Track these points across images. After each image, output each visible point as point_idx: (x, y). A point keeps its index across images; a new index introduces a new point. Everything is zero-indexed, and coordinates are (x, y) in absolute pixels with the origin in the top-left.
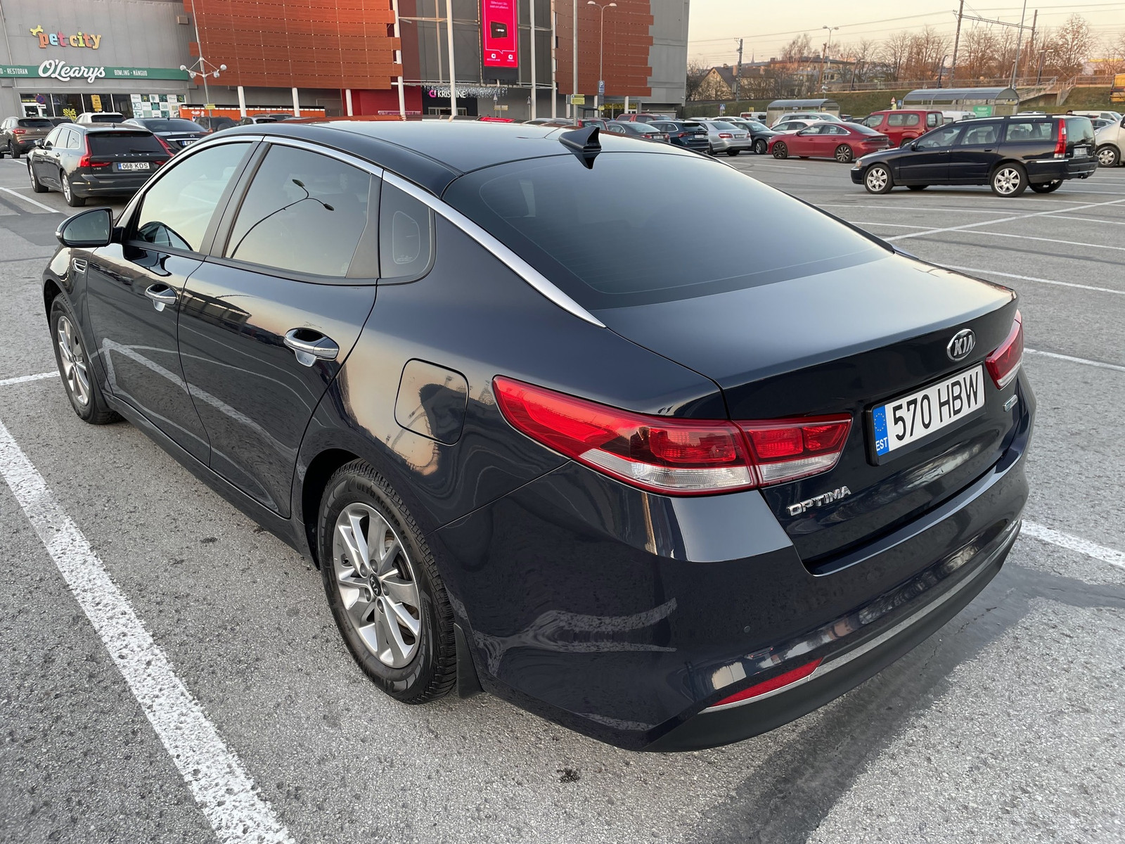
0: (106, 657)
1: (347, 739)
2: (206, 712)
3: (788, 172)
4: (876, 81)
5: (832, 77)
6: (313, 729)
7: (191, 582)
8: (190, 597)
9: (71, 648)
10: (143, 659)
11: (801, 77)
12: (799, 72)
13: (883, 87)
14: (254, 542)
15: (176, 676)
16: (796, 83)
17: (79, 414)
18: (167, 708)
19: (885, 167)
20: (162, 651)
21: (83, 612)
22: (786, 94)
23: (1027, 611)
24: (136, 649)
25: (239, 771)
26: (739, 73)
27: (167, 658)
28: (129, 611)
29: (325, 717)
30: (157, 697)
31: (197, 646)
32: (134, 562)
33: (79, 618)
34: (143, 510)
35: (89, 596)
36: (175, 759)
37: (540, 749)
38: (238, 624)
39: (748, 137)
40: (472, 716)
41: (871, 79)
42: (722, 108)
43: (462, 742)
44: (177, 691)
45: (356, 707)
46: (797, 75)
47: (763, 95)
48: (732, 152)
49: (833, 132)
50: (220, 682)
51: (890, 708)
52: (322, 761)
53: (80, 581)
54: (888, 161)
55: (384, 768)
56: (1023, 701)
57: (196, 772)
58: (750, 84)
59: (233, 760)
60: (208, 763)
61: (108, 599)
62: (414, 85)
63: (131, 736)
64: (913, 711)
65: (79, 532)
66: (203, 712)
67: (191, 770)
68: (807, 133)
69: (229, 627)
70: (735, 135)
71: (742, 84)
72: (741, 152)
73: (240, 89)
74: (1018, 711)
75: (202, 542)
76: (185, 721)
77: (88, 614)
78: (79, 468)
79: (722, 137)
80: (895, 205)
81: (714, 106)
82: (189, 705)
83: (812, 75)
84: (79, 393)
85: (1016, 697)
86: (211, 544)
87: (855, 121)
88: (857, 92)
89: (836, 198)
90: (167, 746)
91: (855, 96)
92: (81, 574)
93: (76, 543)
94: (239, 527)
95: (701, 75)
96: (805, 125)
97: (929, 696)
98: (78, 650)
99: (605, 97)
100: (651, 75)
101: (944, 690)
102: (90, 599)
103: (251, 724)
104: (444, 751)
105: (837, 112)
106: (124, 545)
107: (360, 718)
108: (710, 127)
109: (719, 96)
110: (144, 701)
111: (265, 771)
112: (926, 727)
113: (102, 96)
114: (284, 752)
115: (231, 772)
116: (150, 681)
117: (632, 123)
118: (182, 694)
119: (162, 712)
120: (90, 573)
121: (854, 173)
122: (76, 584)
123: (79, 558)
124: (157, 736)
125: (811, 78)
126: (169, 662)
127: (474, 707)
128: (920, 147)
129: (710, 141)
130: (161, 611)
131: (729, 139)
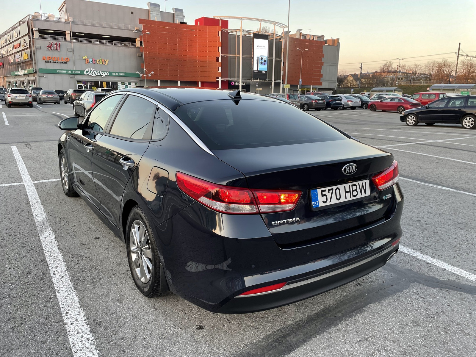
0: (48, 274)
1: (124, 308)
2: (77, 294)
3: (376, 116)
4: (421, 81)
5: (402, 79)
6: (112, 303)
7: (86, 251)
8: (84, 257)
9: (37, 270)
10: (61, 275)
11: (388, 79)
12: (387, 77)
13: (424, 83)
14: (113, 240)
15: (70, 282)
16: (386, 81)
17: (65, 193)
18: (64, 292)
19: (415, 115)
20: (68, 273)
21: (46, 259)
22: (381, 85)
23: (409, 287)
24: (60, 272)
25: (82, 314)
26: (360, 77)
27: (69, 276)
28: (61, 259)
29: (118, 300)
30: (62, 288)
31: (81, 273)
32: (68, 243)
33: (44, 260)
34: (77, 226)
35: (49, 253)
36: (61, 308)
37: (193, 317)
38: (98, 267)
39: (360, 102)
40: (171, 304)
41: (419, 80)
42: (352, 90)
43: (164, 312)
44: (69, 287)
45: (130, 297)
46: (386, 78)
47: (371, 85)
48: (353, 108)
49: (397, 101)
50: (85, 285)
51: (335, 317)
52: (112, 314)
53: (47, 248)
54: (416, 113)
55: (133, 319)
56: (392, 319)
57: (67, 313)
58: (365, 81)
59: (81, 310)
60: (72, 311)
61: (56, 255)
62: (225, 80)
63: (49, 299)
64: (344, 318)
65: (52, 232)
66: (76, 294)
67: (66, 312)
68: (385, 101)
69: (94, 268)
70: (354, 101)
71: (362, 81)
72: (357, 108)
73: (159, 81)
74: (388, 323)
75: (94, 238)
76: (69, 297)
77: (47, 259)
78: (60, 211)
79: (348, 102)
80: (417, 131)
81: (349, 90)
82: (72, 292)
83: (393, 78)
84: (66, 185)
85: (390, 317)
86: (97, 239)
87: (408, 97)
88: (412, 85)
89: (393, 127)
90: (60, 304)
91: (411, 86)
92: (49, 246)
93: (50, 236)
94: (109, 234)
95: (344, 77)
96: (385, 98)
97: (353, 314)
98: (40, 270)
99: (302, 85)
100: (322, 77)
101: (361, 312)
102: (49, 254)
103: (91, 299)
104: (157, 315)
105: (401, 93)
106: (67, 238)
107: (131, 301)
108: (343, 98)
109: (352, 86)
110: (57, 289)
111: (91, 315)
112: (347, 324)
113: (107, 82)
114: (99, 310)
115: (79, 314)
116: (61, 283)
117: (311, 96)
118: (71, 288)
119: (62, 293)
120: (52, 246)
121: (401, 117)
122: (46, 249)
123: (50, 241)
124: (58, 300)
125: (392, 79)
126: (69, 277)
127: (173, 301)
128: (430, 107)
129: (343, 103)
130: (72, 260)
131: (352, 103)
